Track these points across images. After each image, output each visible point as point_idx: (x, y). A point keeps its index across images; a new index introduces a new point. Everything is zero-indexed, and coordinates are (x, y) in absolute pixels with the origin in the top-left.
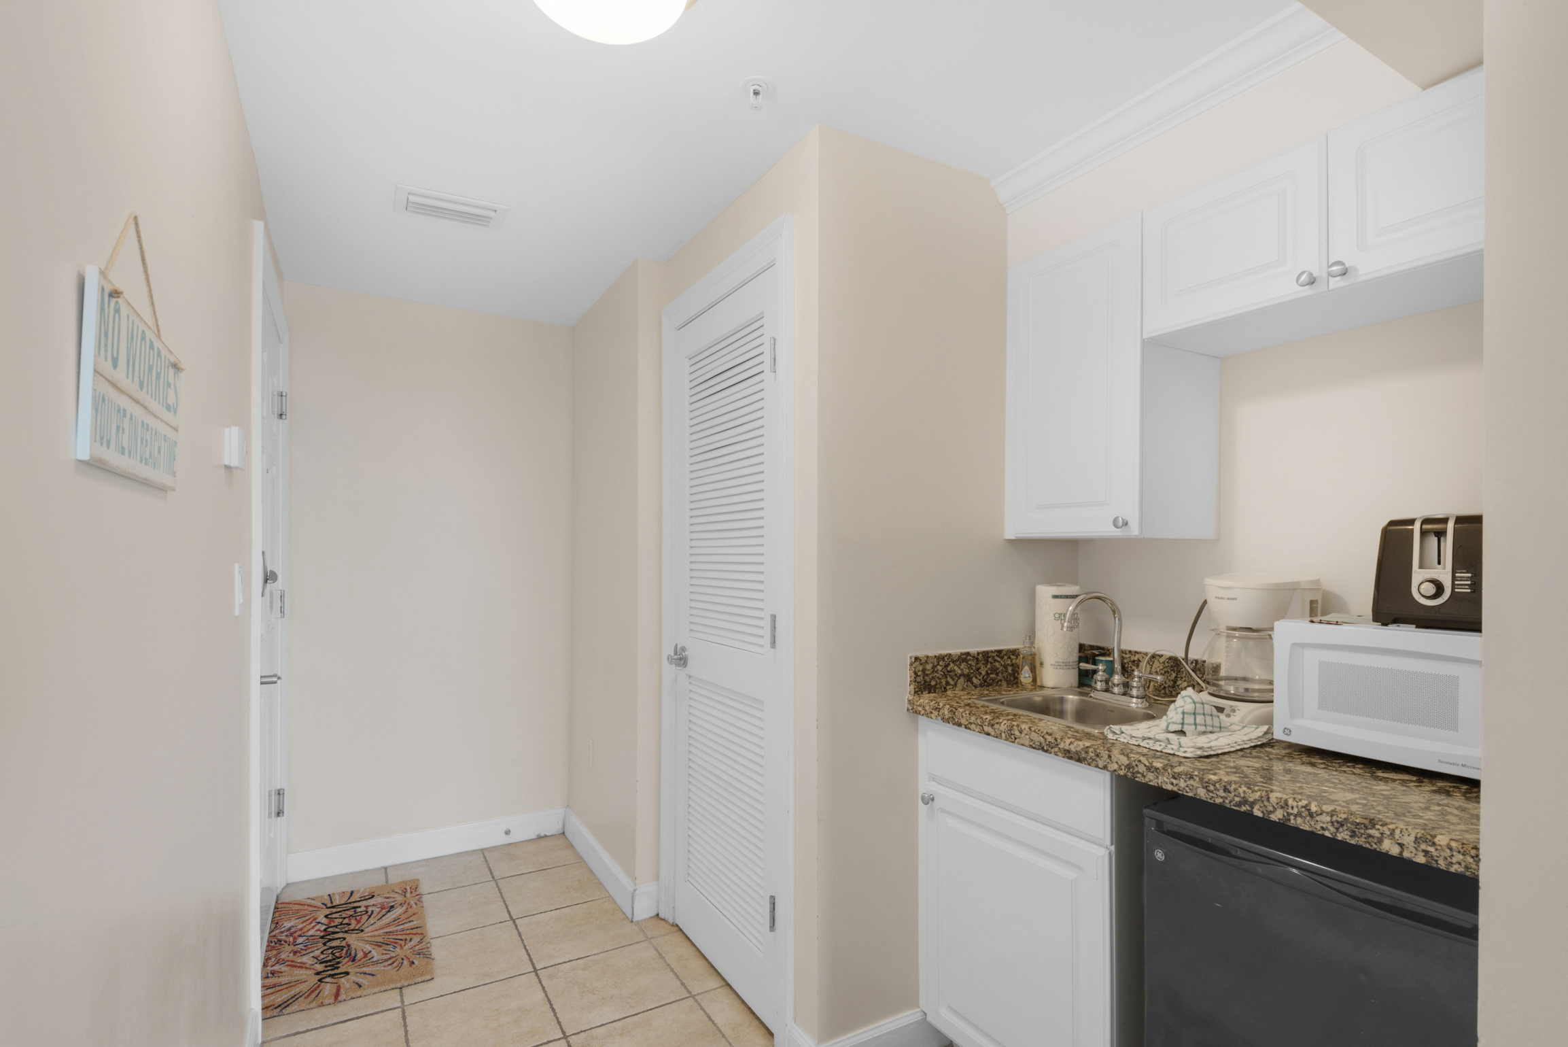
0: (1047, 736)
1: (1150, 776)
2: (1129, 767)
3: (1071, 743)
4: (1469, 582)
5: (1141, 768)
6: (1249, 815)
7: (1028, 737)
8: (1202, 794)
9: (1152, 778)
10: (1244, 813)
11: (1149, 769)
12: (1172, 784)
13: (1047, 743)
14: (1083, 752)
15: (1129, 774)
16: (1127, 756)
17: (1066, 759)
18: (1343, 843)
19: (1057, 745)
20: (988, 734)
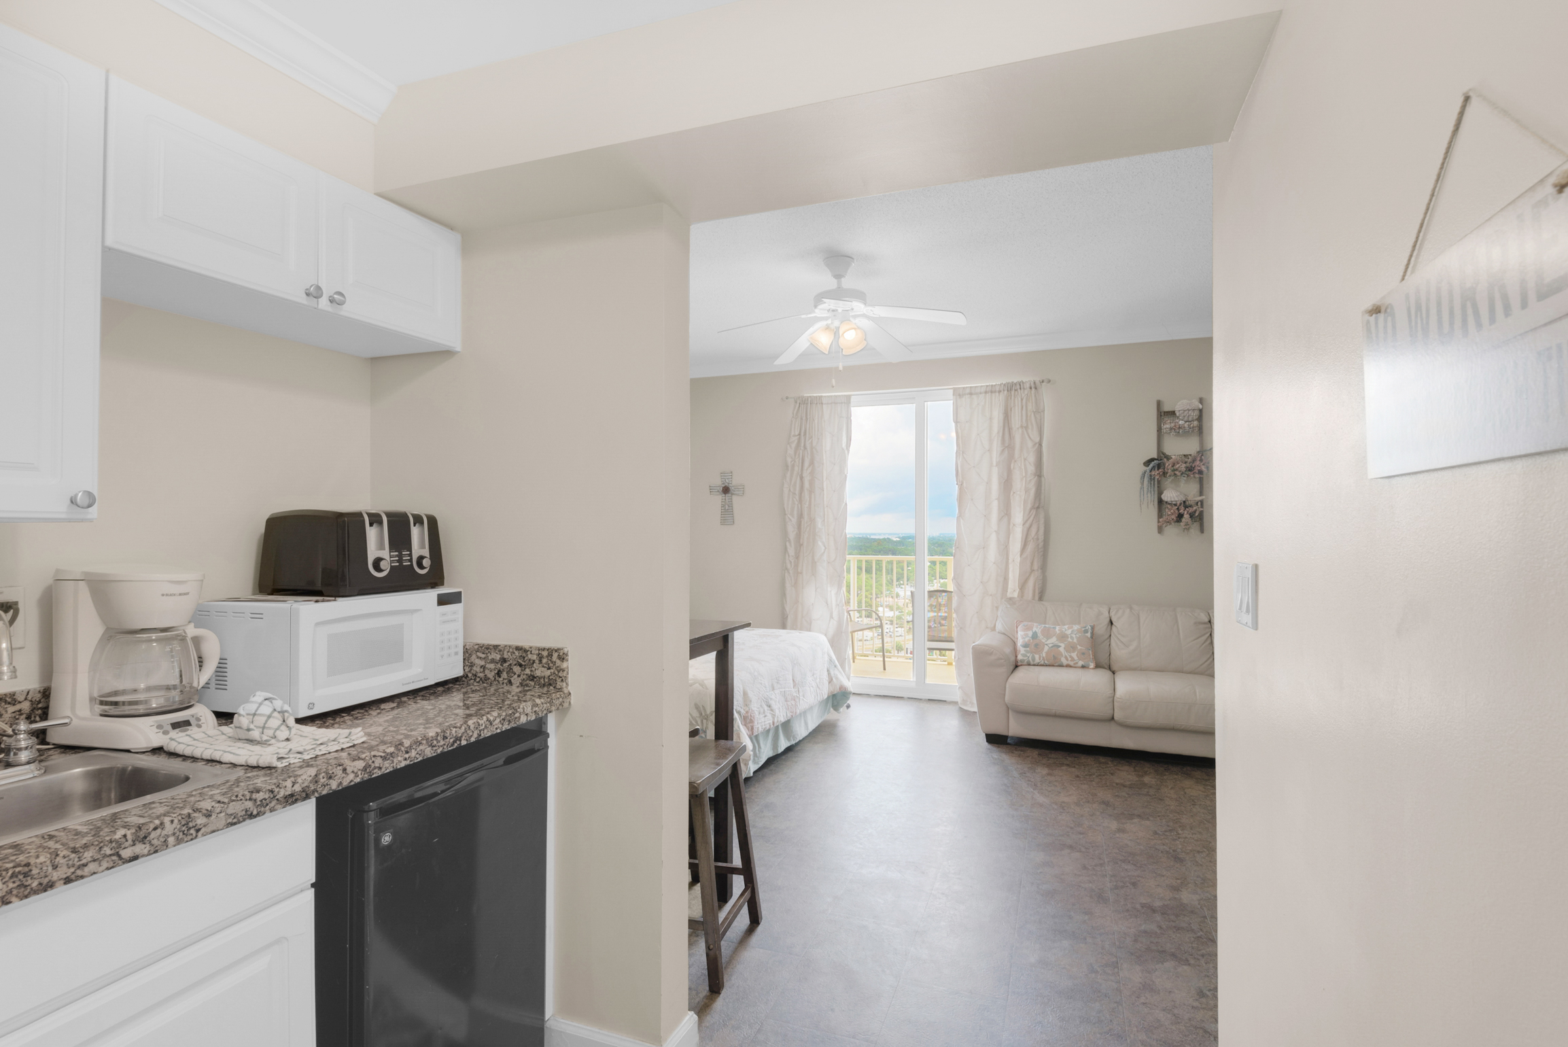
0: (254, 796)
1: (387, 764)
2: (365, 769)
3: (294, 784)
4: (397, 558)
5: (378, 762)
6: (460, 748)
7: (223, 814)
8: (429, 753)
9: (388, 765)
10: (457, 748)
11: (384, 758)
12: (405, 759)
13: (259, 803)
14: (311, 785)
15: (366, 775)
16: (359, 759)
17: (288, 808)
18: (507, 731)
19: (274, 797)
20: (135, 858)
